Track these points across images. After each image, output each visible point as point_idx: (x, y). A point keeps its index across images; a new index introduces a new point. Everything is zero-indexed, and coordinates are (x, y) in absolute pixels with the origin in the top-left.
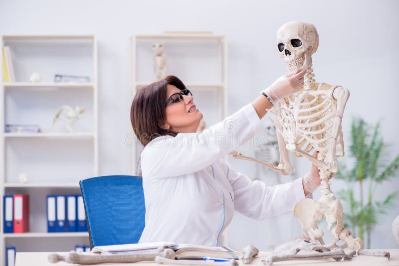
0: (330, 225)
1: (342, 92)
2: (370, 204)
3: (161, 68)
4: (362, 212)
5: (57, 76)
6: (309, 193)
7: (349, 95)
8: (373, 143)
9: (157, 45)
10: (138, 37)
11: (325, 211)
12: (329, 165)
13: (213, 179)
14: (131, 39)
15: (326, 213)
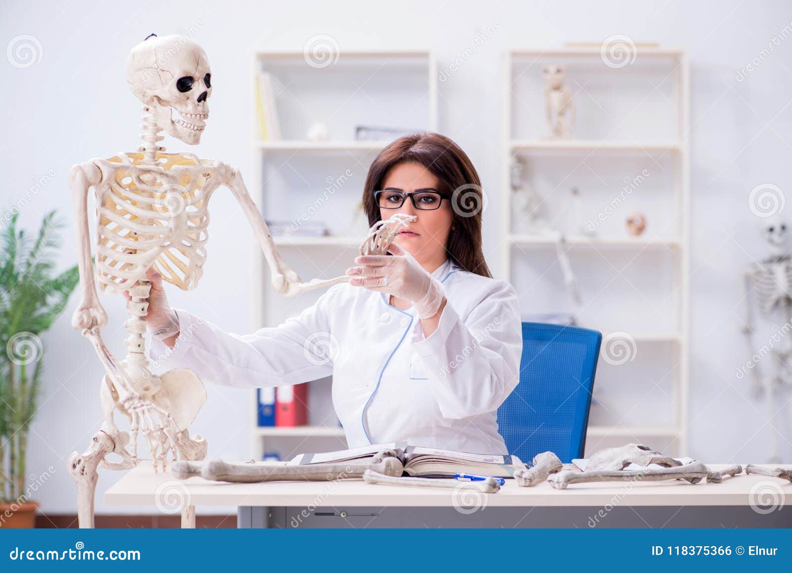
3: (561, 113)
5: (359, 129)
9: (552, 69)
10: (515, 54)
14: (503, 57)
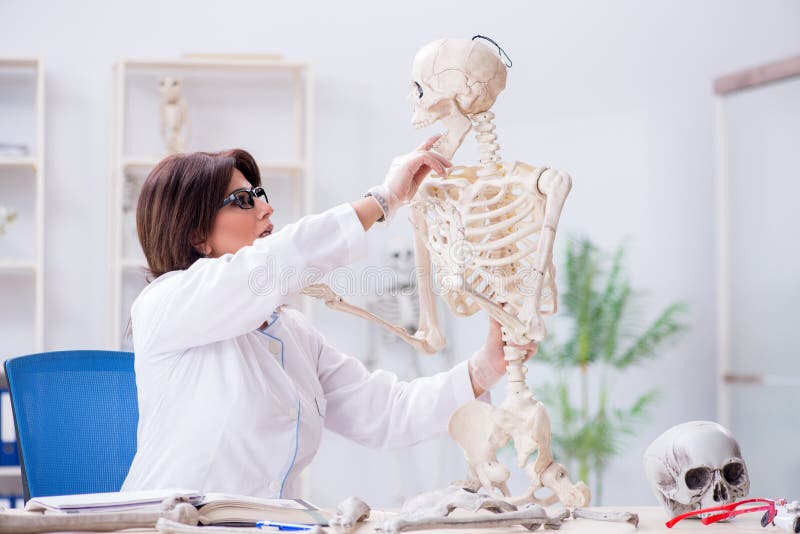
0: (522, 457)
1: (556, 179)
2: (602, 414)
3: (176, 129)
4: (585, 431)
6: (483, 391)
7: (570, 185)
8: (610, 289)
9: (169, 81)
10: (129, 65)
11: (513, 428)
12: (528, 324)
13: (280, 367)
14: (115, 68)
15: (516, 431)
